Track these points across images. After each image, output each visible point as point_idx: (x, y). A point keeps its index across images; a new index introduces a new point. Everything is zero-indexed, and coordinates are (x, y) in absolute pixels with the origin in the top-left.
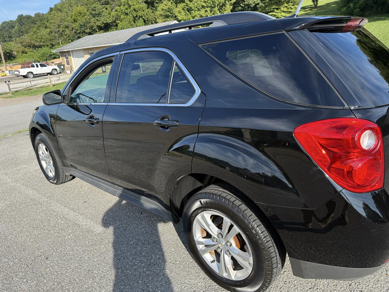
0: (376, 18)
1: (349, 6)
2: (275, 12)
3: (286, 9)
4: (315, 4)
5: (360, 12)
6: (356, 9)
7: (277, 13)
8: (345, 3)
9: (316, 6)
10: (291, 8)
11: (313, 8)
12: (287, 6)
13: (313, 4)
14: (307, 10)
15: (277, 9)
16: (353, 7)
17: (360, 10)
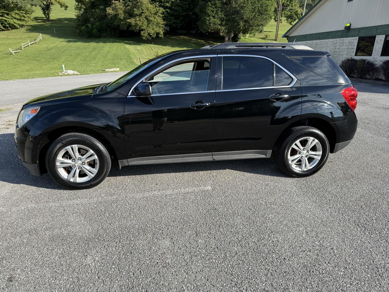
0: (112, 40)
1: (87, 26)
2: (6, 17)
3: (17, 17)
4: (47, 17)
5: (98, 33)
6: (94, 30)
7: (8, 18)
8: (83, 23)
9: (48, 19)
10: (24, 17)
11: (46, 20)
12: (19, 13)
13: (44, 16)
14: (39, 21)
15: (8, 14)
16: (91, 27)
17: (97, 31)
